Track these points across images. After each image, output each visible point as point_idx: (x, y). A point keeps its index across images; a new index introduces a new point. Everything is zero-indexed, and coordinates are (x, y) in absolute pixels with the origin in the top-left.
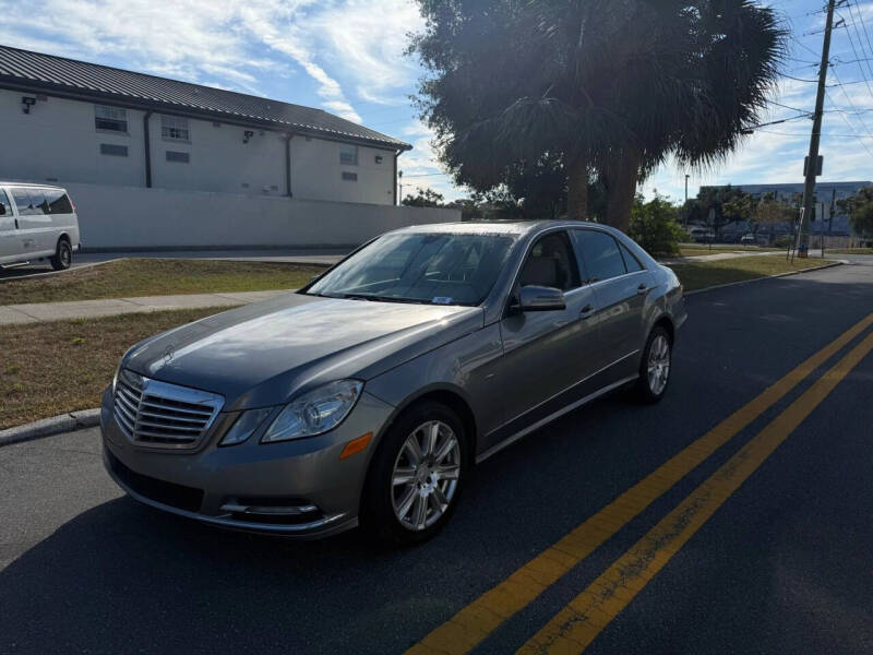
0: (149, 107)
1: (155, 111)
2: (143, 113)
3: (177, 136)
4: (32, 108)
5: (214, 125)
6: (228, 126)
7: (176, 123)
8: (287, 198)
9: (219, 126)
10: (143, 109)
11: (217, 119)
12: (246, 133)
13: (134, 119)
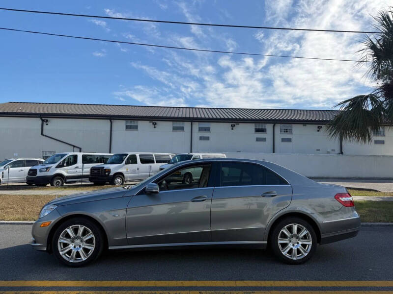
0: (274, 122)
1: (277, 123)
2: (273, 124)
3: (287, 132)
4: (234, 128)
5: (304, 126)
6: (310, 125)
7: (287, 126)
8: (341, 154)
9: (306, 126)
10: (272, 123)
11: (304, 122)
12: (318, 127)
13: (269, 127)
